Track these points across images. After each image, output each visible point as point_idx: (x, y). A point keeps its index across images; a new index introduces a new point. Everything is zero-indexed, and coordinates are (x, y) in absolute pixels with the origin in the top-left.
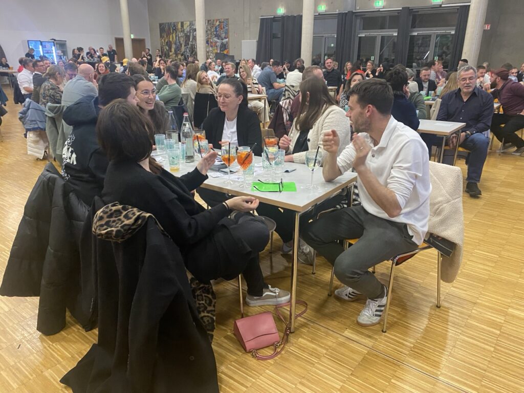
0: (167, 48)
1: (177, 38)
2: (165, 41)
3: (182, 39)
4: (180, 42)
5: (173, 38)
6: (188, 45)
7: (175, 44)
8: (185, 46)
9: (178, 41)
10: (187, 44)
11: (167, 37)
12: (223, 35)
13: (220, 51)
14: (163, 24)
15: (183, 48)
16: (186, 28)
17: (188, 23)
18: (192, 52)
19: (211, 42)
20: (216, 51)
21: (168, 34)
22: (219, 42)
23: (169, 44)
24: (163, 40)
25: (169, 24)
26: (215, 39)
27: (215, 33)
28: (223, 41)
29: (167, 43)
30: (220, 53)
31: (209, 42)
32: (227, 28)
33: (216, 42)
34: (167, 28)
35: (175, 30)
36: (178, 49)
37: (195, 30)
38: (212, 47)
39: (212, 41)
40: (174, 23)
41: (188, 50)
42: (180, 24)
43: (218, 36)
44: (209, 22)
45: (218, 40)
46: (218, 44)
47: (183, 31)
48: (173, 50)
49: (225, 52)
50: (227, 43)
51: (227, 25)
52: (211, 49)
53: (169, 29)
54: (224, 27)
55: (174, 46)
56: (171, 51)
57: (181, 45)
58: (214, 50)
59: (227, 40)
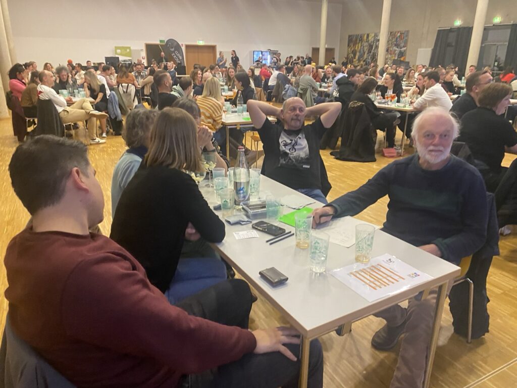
0: (352, 55)
1: (362, 47)
2: (351, 49)
3: (366, 48)
4: (363, 51)
5: (358, 47)
6: (371, 52)
7: (360, 52)
8: (367, 54)
9: (362, 50)
10: (369, 52)
11: (354, 46)
12: (402, 45)
13: (398, 58)
14: (351, 36)
15: (365, 56)
16: (371, 38)
17: (373, 35)
18: (373, 59)
19: (391, 51)
20: (394, 58)
21: (355, 44)
22: (398, 50)
23: (354, 53)
24: (349, 49)
25: (357, 36)
26: (395, 48)
27: (395, 43)
28: (402, 49)
29: (353, 51)
30: (397, 60)
31: (389, 51)
32: (406, 38)
33: (395, 51)
34: (354, 39)
35: (361, 40)
36: (361, 56)
37: (379, 40)
38: (391, 54)
39: (391, 49)
40: (361, 35)
41: (369, 57)
42: (366, 35)
43: (397, 45)
44: (391, 34)
45: (397, 49)
46: (397, 52)
47: (367, 41)
48: (357, 57)
49: (402, 59)
50: (405, 51)
51: (407, 36)
52: (390, 56)
53: (356, 40)
54: (404, 38)
55: (358, 54)
56: (355, 58)
57: (364, 53)
58: (392, 57)
59: (405, 48)
